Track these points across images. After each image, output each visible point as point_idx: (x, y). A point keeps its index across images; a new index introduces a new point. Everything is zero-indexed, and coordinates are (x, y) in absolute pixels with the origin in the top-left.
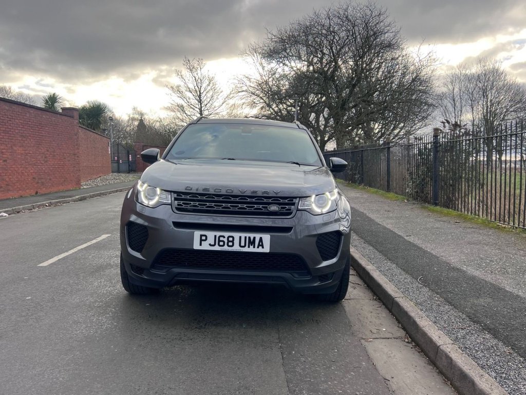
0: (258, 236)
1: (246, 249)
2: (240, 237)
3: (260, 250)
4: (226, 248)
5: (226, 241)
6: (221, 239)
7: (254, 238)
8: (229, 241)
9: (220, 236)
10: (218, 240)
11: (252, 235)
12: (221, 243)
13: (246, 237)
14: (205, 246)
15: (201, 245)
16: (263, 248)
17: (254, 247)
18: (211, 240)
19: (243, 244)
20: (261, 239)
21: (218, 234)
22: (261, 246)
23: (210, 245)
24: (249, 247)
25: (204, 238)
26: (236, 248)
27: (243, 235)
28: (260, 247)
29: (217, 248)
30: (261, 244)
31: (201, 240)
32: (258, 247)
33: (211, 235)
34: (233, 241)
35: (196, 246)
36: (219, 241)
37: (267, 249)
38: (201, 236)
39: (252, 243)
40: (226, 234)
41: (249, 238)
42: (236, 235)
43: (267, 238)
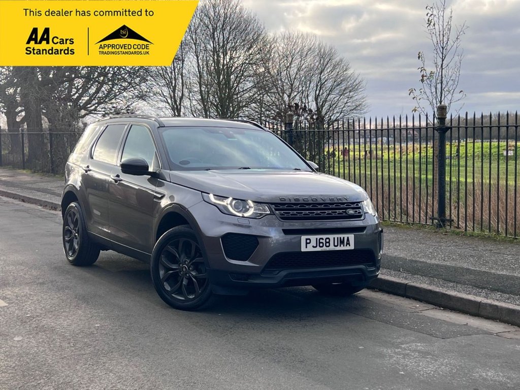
0: (346, 236)
1: (338, 248)
2: (334, 238)
3: (348, 248)
4: (325, 248)
5: (324, 243)
6: (321, 241)
7: (344, 238)
8: (326, 242)
9: (320, 239)
10: (319, 243)
11: (342, 236)
12: (321, 245)
13: (338, 238)
14: (310, 249)
15: (306, 247)
16: (350, 246)
17: (344, 246)
18: (313, 243)
19: (336, 244)
20: (348, 238)
21: (319, 237)
23: (313, 247)
24: (340, 246)
25: (308, 241)
26: (332, 248)
27: (336, 236)
28: (348, 245)
29: (318, 249)
31: (307, 243)
32: (346, 246)
33: (313, 238)
34: (329, 242)
35: (303, 249)
36: (320, 243)
37: (352, 247)
38: (307, 239)
39: (342, 242)
40: (324, 237)
41: (340, 238)
42: (331, 237)
43: (351, 237)
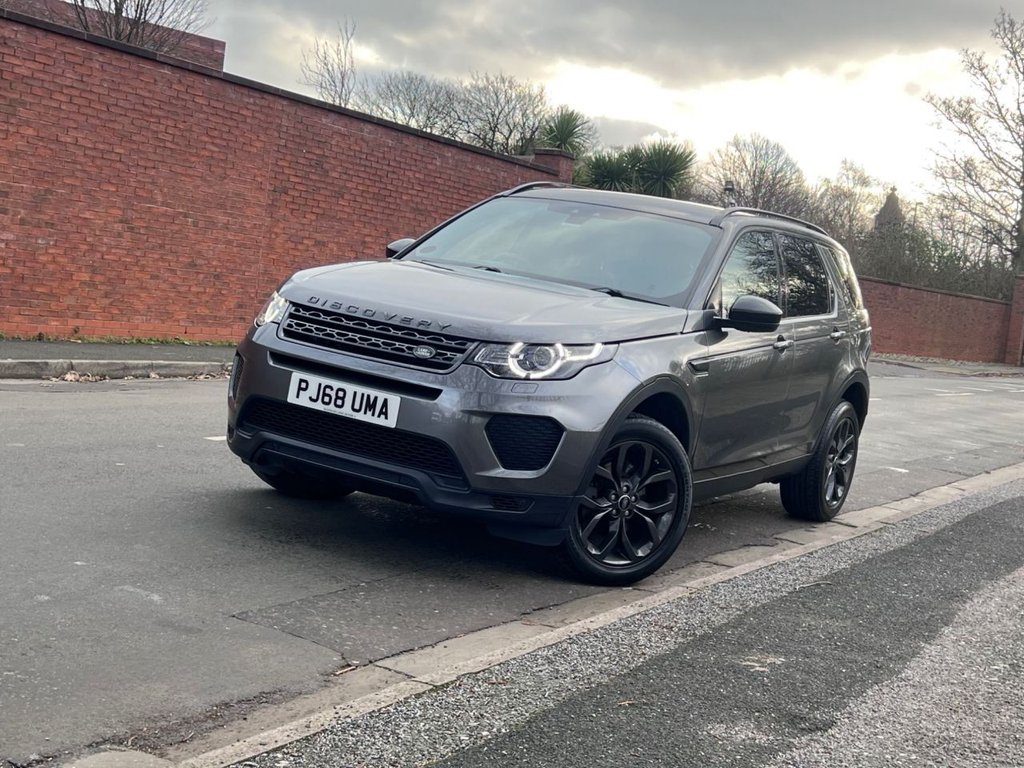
0: (381, 395)
1: (360, 416)
2: (355, 393)
3: (381, 421)
4: (331, 409)
5: (334, 397)
6: (328, 391)
7: (376, 398)
8: (337, 397)
9: (327, 387)
10: (323, 394)
11: (373, 393)
12: (327, 399)
13: (363, 395)
14: (303, 401)
15: (298, 397)
16: (386, 418)
17: (373, 415)
18: (312, 391)
19: (357, 407)
20: (386, 401)
21: (326, 381)
22: (383, 413)
23: (311, 398)
24: (365, 413)
25: (303, 385)
26: (346, 411)
27: (361, 390)
28: (383, 416)
29: (319, 406)
30: (384, 412)
31: (300, 389)
32: (379, 416)
33: (315, 381)
34: (343, 399)
35: (291, 399)
36: (325, 394)
37: (391, 422)
38: (301, 381)
39: (371, 406)
40: (336, 384)
41: (369, 396)
42: (351, 388)
43: (394, 400)
